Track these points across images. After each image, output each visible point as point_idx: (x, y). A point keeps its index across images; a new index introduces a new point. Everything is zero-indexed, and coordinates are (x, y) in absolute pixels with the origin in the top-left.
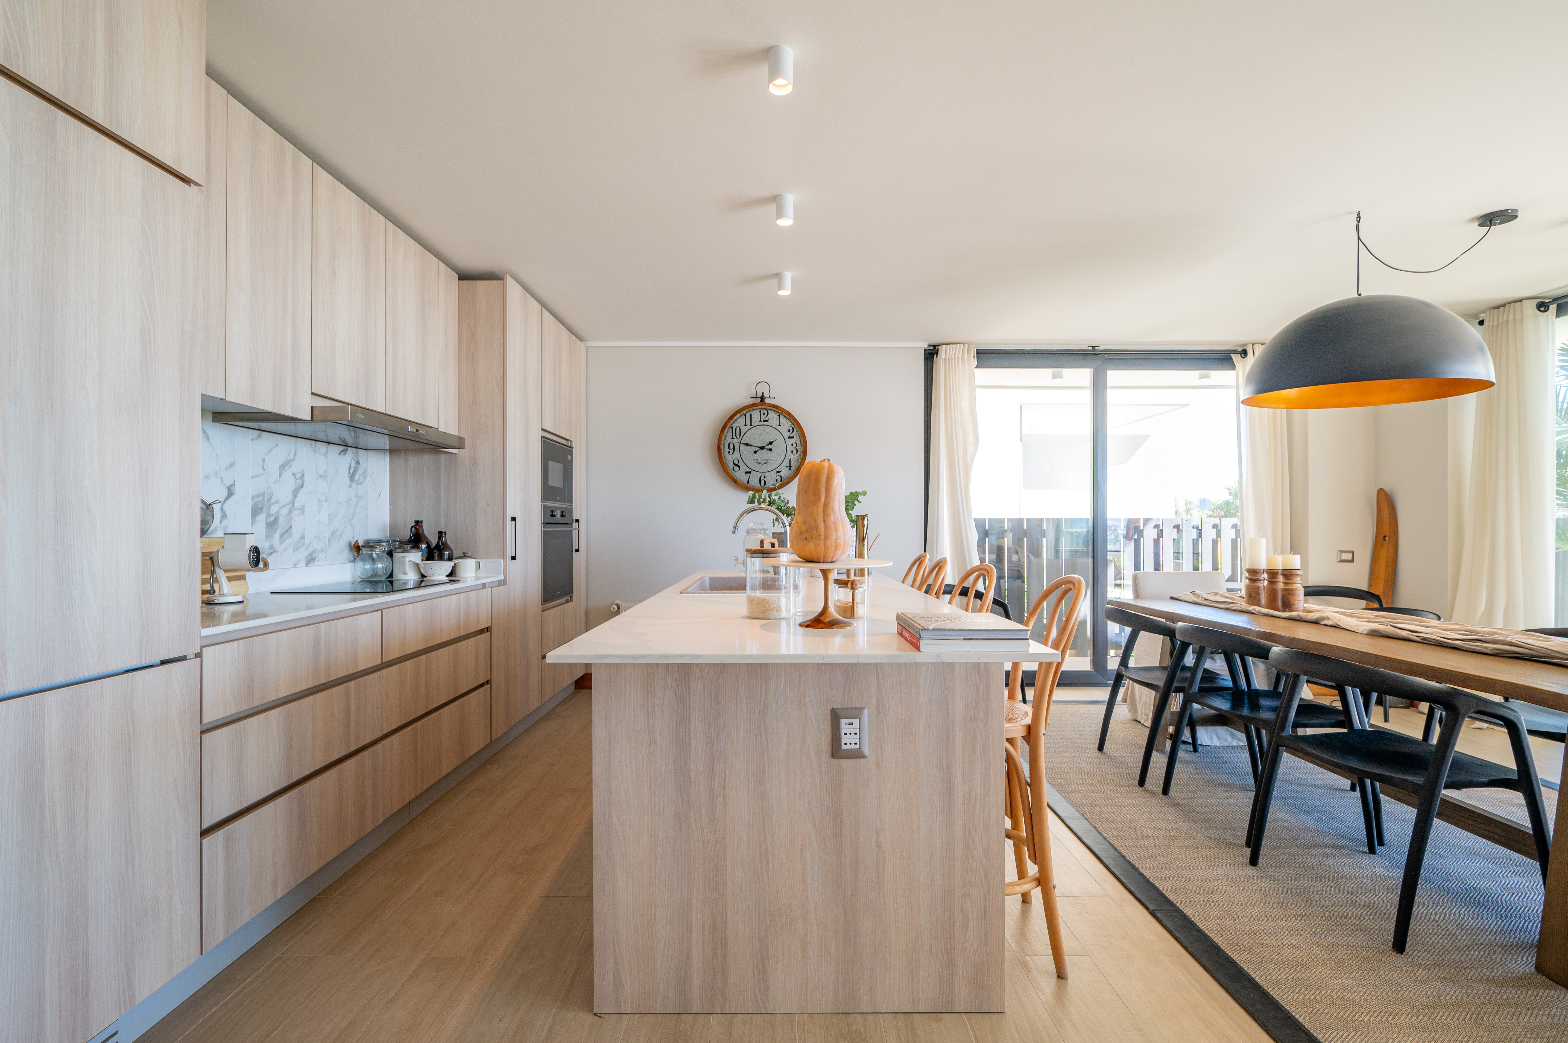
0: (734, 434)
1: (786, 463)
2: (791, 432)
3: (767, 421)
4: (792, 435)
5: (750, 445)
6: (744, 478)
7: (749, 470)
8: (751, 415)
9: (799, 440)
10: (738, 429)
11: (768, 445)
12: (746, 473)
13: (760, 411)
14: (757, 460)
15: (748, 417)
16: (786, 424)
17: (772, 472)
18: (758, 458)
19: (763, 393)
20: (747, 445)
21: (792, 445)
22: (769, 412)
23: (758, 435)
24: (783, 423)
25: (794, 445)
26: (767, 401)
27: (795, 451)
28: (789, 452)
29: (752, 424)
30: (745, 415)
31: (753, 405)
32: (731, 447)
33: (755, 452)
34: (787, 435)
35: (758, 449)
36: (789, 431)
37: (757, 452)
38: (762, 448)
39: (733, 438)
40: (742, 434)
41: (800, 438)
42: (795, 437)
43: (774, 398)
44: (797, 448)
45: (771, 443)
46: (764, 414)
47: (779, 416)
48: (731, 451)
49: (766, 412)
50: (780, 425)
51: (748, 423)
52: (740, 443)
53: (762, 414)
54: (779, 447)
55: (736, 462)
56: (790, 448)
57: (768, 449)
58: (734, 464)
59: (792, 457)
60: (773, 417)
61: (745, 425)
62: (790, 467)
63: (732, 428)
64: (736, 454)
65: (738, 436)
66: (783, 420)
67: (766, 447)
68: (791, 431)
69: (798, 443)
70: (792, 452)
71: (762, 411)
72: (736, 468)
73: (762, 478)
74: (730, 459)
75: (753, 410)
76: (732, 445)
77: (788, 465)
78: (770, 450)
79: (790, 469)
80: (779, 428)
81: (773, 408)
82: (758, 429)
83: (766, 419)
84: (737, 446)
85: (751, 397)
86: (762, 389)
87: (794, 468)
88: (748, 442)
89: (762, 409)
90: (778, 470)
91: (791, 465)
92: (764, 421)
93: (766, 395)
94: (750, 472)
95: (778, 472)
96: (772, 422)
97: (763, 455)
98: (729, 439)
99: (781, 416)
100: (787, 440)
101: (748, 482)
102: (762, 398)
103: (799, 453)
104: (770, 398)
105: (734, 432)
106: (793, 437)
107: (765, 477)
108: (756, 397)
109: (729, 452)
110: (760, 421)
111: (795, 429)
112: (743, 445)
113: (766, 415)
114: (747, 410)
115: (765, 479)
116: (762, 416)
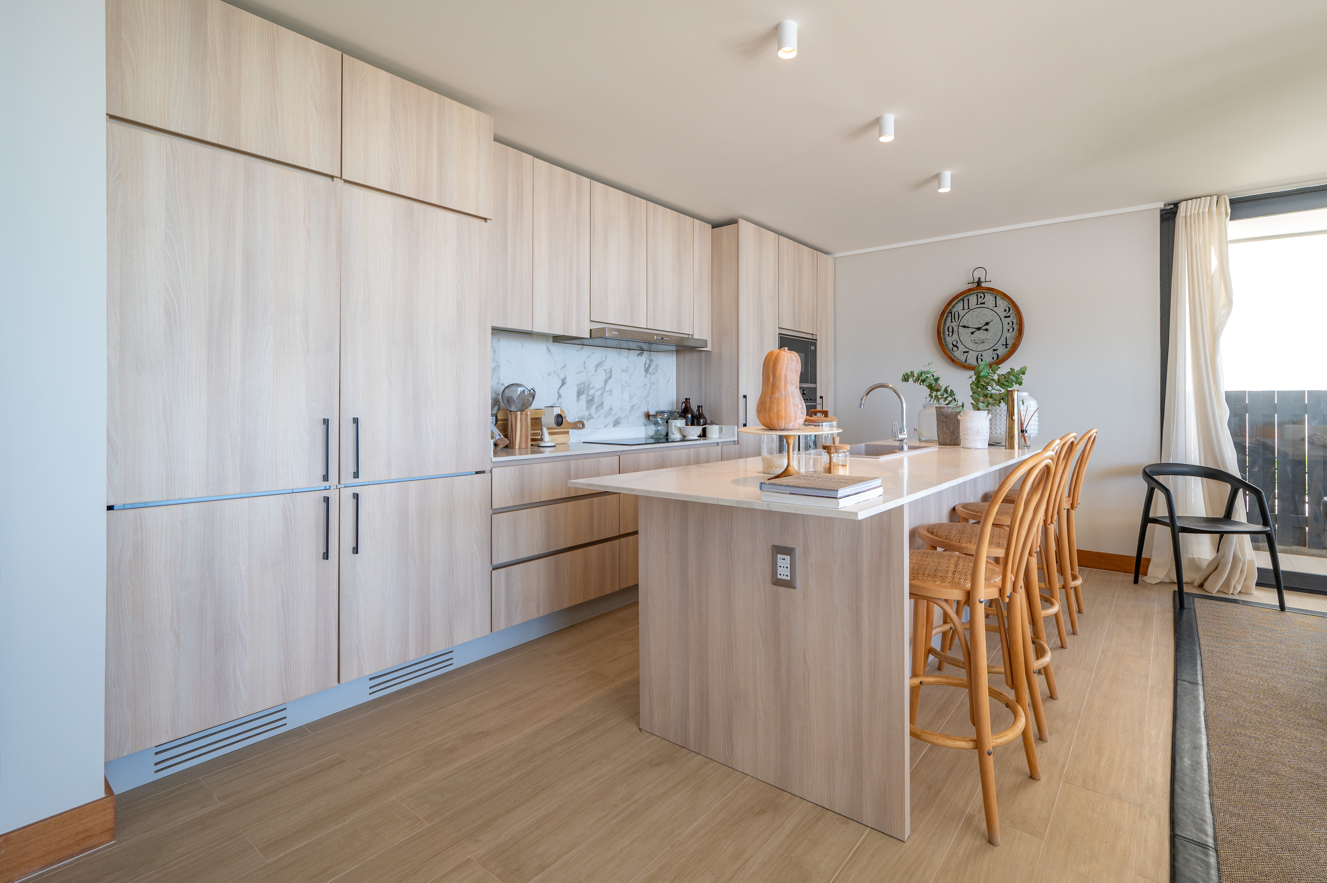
0: (953, 318)
1: (1003, 341)
2: (1007, 312)
3: (984, 303)
4: (1008, 315)
5: (968, 327)
6: (962, 358)
7: (967, 350)
8: (968, 300)
9: (1015, 319)
10: (956, 313)
11: (984, 325)
12: (964, 352)
13: (977, 295)
14: (974, 340)
15: (966, 302)
16: (1003, 304)
17: (988, 351)
18: (974, 339)
19: (979, 278)
20: (964, 327)
21: (1008, 324)
22: (986, 295)
23: (974, 318)
24: (999, 304)
25: (1010, 324)
26: (983, 285)
27: (1011, 330)
28: (1005, 331)
29: (970, 308)
30: (963, 300)
31: (970, 290)
32: (951, 330)
33: (972, 333)
34: (1003, 314)
35: (975, 330)
36: (1005, 311)
37: (975, 333)
38: (979, 329)
39: (952, 322)
40: (960, 318)
41: (1016, 317)
42: (1011, 316)
43: (990, 281)
44: (1013, 326)
45: (987, 324)
46: (981, 297)
47: (995, 297)
48: (951, 334)
49: (982, 295)
50: (996, 306)
51: (966, 307)
52: (959, 326)
53: (979, 297)
54: (995, 327)
55: (955, 343)
56: (1006, 327)
57: (984, 330)
58: (953, 345)
59: (1008, 335)
60: (989, 299)
61: (963, 309)
62: (1006, 345)
63: (951, 313)
64: (955, 335)
65: (957, 320)
66: (1000, 301)
67: (983, 328)
68: (1008, 310)
69: (1015, 321)
70: (1008, 330)
71: (979, 295)
72: (955, 349)
73: (979, 356)
74: (950, 340)
75: (971, 294)
76: (951, 328)
77: (1005, 343)
78: (987, 330)
79: (1006, 347)
80: (995, 309)
81: (988, 291)
82: (975, 311)
83: (982, 302)
84: (955, 329)
85: (968, 283)
86: (978, 274)
87: (1010, 346)
88: (965, 325)
89: (979, 292)
90: (995, 348)
91: (1007, 343)
92: (981, 304)
93: (983, 279)
94: (968, 352)
95: (994, 350)
96: (988, 303)
97: (980, 335)
98: (948, 323)
99: (998, 298)
100: (1003, 319)
101: (966, 361)
102: (979, 282)
103: (1015, 331)
104: (986, 282)
105: (953, 316)
106: (1009, 317)
107: (982, 356)
108: (973, 283)
109: (949, 335)
110: (977, 304)
111: (1011, 309)
112: (961, 327)
113: (982, 298)
114: (964, 295)
115: (981, 357)
116: (979, 299)
